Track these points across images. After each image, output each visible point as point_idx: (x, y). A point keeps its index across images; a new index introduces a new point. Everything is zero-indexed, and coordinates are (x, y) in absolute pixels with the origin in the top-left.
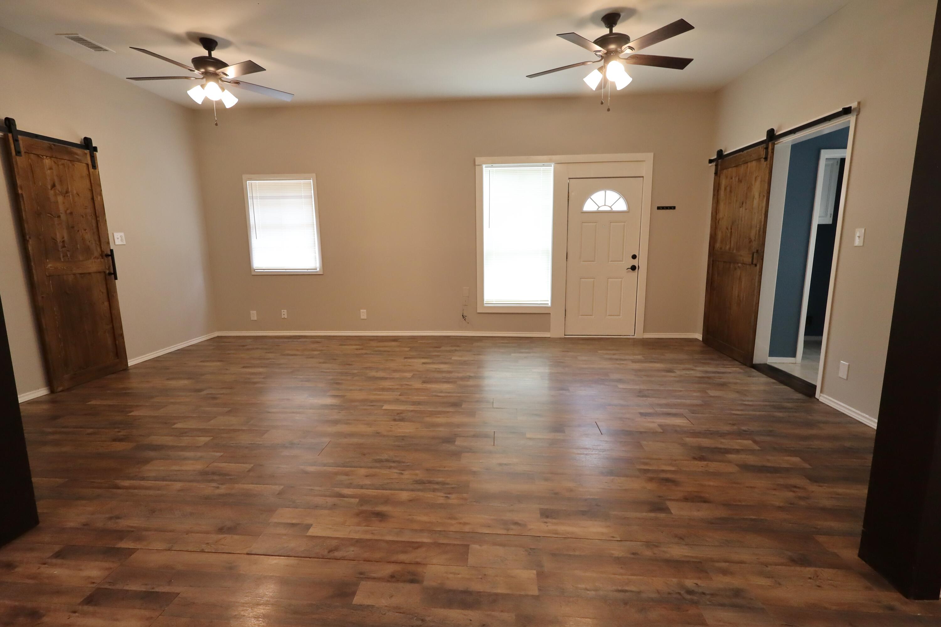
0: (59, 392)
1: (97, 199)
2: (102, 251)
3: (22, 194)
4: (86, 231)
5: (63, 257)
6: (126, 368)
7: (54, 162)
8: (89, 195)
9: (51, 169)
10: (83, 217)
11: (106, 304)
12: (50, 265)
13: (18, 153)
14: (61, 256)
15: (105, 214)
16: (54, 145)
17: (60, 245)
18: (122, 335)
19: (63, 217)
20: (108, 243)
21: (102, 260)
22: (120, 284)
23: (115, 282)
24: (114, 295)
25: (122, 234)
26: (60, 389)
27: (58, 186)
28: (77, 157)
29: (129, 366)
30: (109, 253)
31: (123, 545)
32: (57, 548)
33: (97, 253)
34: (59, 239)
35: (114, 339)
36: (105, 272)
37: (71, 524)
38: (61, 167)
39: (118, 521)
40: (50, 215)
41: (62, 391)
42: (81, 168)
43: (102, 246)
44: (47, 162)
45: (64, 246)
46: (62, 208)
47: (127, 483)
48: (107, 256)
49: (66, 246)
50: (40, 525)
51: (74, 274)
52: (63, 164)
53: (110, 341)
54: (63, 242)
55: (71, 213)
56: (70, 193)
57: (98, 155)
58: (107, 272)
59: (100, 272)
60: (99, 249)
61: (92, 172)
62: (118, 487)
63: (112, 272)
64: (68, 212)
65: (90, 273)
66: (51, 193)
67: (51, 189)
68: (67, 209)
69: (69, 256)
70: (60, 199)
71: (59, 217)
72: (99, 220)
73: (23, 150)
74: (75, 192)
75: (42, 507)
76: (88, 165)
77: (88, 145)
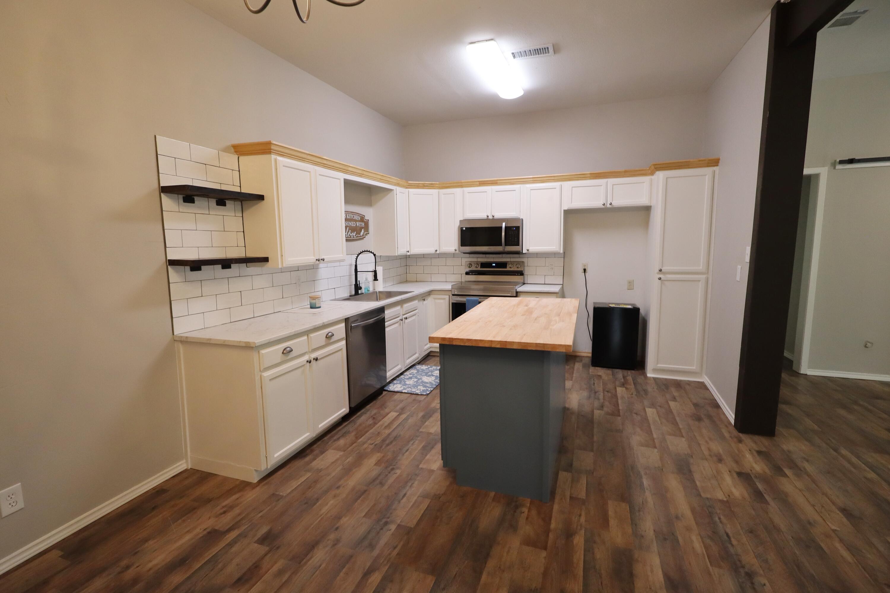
50: (774, 438)
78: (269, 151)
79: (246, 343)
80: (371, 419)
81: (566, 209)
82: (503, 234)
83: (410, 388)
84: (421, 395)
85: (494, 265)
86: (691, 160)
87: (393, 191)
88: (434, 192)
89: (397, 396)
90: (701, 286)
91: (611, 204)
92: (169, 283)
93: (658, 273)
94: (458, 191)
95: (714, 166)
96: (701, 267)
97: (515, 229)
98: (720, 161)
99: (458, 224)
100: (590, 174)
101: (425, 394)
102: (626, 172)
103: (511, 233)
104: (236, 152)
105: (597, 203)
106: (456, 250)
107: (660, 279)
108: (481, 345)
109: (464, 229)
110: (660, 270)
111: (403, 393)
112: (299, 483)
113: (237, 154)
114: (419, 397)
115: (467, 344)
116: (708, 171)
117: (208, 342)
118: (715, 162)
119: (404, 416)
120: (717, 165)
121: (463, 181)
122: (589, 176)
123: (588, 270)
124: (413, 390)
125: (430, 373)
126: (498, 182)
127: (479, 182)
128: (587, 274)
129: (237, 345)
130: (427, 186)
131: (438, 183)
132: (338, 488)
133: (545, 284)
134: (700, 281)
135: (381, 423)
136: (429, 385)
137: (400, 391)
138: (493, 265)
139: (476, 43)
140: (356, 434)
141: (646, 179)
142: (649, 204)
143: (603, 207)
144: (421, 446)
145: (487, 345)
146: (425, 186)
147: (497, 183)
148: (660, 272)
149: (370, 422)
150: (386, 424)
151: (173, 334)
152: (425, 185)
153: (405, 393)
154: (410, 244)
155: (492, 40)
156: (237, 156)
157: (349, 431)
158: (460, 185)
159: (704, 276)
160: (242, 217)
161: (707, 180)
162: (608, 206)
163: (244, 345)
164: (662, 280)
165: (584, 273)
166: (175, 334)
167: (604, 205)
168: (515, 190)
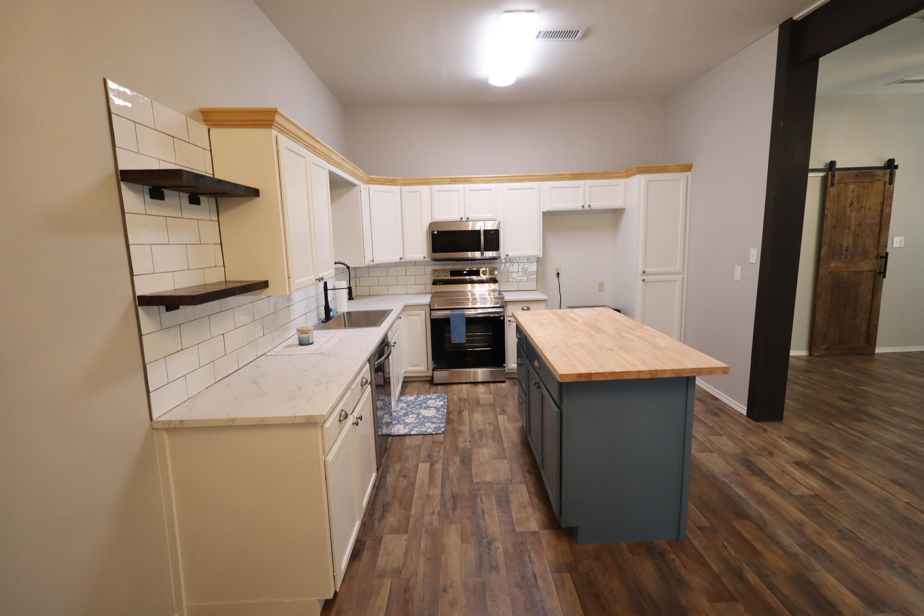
0: (815, 356)
1: (886, 210)
2: (878, 254)
3: (827, 214)
4: (869, 237)
5: (845, 258)
6: (872, 353)
7: (857, 185)
8: (879, 208)
9: (853, 191)
10: (869, 226)
11: (870, 297)
12: (832, 265)
13: (832, 185)
14: (843, 257)
15: (889, 222)
16: (861, 172)
17: (844, 249)
18: (876, 326)
19: (853, 228)
20: (886, 247)
21: (876, 261)
22: (887, 284)
23: (883, 279)
24: (879, 291)
25: (903, 238)
26: (817, 354)
27: (855, 205)
28: (877, 177)
29: (876, 352)
30: (884, 255)
31: (823, 452)
32: (788, 435)
33: (872, 256)
34: (845, 245)
35: (869, 327)
36: (875, 271)
37: (798, 429)
38: (861, 189)
39: (825, 440)
40: (843, 227)
41: (817, 356)
42: (879, 186)
43: (879, 249)
44: (852, 186)
45: (847, 250)
46: (853, 221)
47: (838, 425)
48: (882, 257)
49: (849, 250)
50: (783, 422)
51: (850, 272)
52: (864, 186)
53: (864, 328)
54: (848, 247)
55: (860, 224)
56: (863, 209)
57: (898, 172)
58: (878, 271)
59: (871, 271)
60: (876, 252)
61: (888, 188)
62: (831, 424)
63: (883, 271)
64: (858, 223)
65: (862, 272)
66: (849, 210)
67: (849, 207)
68: (858, 221)
69: (849, 257)
70: (854, 214)
71: (849, 228)
72: (883, 228)
73: (836, 182)
74: (868, 207)
75: (786, 414)
76: (885, 182)
77: (891, 165)
78: (271, 123)
79: (306, 417)
80: (401, 479)
81: (545, 211)
82: (482, 238)
83: (416, 427)
84: (436, 434)
85: (466, 272)
86: (670, 165)
87: (357, 187)
88: (396, 189)
89: (408, 440)
90: (678, 285)
91: (589, 206)
92: (140, 335)
93: (641, 275)
94: (425, 189)
95: (687, 171)
96: (678, 268)
97: (493, 232)
98: (693, 167)
99: (426, 226)
100: (569, 174)
101: (440, 432)
102: (603, 173)
103: (490, 236)
104: (205, 121)
105: (575, 205)
106: (425, 258)
107: (644, 280)
108: (627, 377)
109: (436, 233)
110: (644, 272)
111: (412, 435)
112: (386, 599)
113: (207, 124)
114: (436, 438)
116: (683, 175)
117: (230, 424)
118: (688, 168)
119: (439, 466)
120: (690, 171)
121: (431, 177)
122: (568, 176)
123: (561, 275)
124: (422, 429)
125: (424, 405)
126: (472, 179)
127: (450, 179)
128: (559, 278)
129: (290, 422)
130: (389, 182)
131: (400, 179)
132: (445, 590)
133: (518, 291)
134: (677, 281)
135: (418, 482)
136: (436, 420)
137: (406, 434)
138: (464, 272)
139: (514, 12)
140: (401, 504)
141: (621, 181)
142: (623, 207)
143: (582, 209)
144: (494, 503)
146: (386, 182)
147: (470, 181)
148: (644, 274)
149: (404, 483)
150: (427, 481)
151: (151, 419)
152: (387, 180)
153: (415, 435)
154: (373, 252)
155: (532, 11)
156: (206, 128)
157: (388, 502)
158: (427, 182)
159: (680, 276)
160: (218, 221)
161: (682, 184)
162: (586, 207)
163: (303, 421)
164: (646, 282)
165: (557, 277)
166: (154, 417)
167: (583, 207)
168: (491, 190)
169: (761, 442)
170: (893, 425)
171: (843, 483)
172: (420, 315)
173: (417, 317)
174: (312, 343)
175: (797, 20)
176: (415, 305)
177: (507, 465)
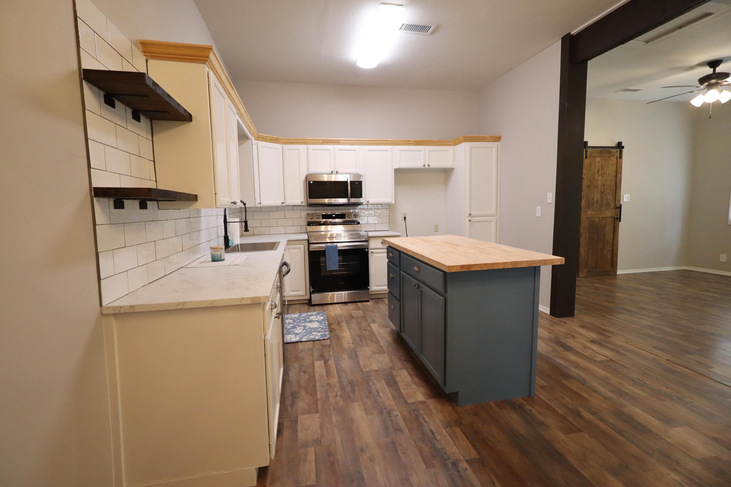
0: (581, 277)
1: (619, 176)
2: (615, 205)
3: (584, 177)
4: (609, 194)
5: (596, 208)
6: (615, 274)
7: (601, 159)
8: (615, 174)
9: (599, 162)
10: (609, 187)
11: (612, 235)
12: (589, 213)
13: (586, 157)
14: (595, 208)
15: (621, 184)
16: (603, 150)
17: (595, 202)
18: (617, 255)
19: (600, 187)
20: (620, 201)
21: (615, 210)
22: (622, 225)
23: (619, 223)
24: (617, 231)
25: (629, 195)
26: (582, 276)
27: (600, 171)
28: (613, 154)
29: (617, 274)
30: (619, 206)
31: (606, 333)
32: (581, 325)
33: (612, 206)
34: (595, 199)
35: (612, 256)
36: (614, 217)
37: (585, 320)
38: (604, 161)
39: (605, 326)
40: (594, 187)
41: (582, 277)
42: (613, 160)
43: (616, 202)
44: (598, 159)
45: (597, 203)
46: (600, 183)
47: (610, 317)
48: (618, 208)
49: (598, 202)
50: (574, 317)
51: (599, 218)
52: (605, 159)
53: (609, 257)
54: (597, 200)
55: (604, 185)
56: (605, 174)
57: (624, 150)
58: (616, 217)
59: (612, 217)
60: (614, 205)
61: (619, 161)
62: (606, 317)
63: (619, 217)
64: (603, 184)
65: (607, 218)
66: (597, 175)
67: (597, 173)
68: (602, 183)
69: (598, 208)
70: (600, 178)
71: (598, 187)
72: (617, 188)
73: (588, 156)
74: (608, 173)
75: (576, 312)
76: (617, 157)
77: (620, 146)
78: (206, 59)
79: (252, 299)
80: (302, 374)
81: (396, 168)
82: (349, 188)
83: (306, 335)
84: (324, 340)
85: (334, 216)
86: (486, 136)
88: (279, 146)
89: (300, 346)
90: (493, 224)
91: (429, 165)
92: (95, 224)
93: (468, 217)
94: (302, 147)
95: (498, 141)
96: (493, 212)
97: (358, 183)
98: (501, 139)
99: (303, 178)
100: (414, 141)
101: (327, 338)
102: (438, 141)
103: (355, 186)
104: (144, 52)
105: (419, 164)
106: (302, 203)
107: (470, 221)
109: (312, 182)
110: (470, 214)
111: (303, 342)
112: (314, 463)
113: (145, 55)
114: (324, 343)
115: (484, 268)
116: (495, 144)
117: (180, 307)
118: (498, 139)
119: (331, 362)
120: (499, 141)
121: (307, 138)
122: (413, 142)
123: (407, 219)
124: (311, 337)
125: (308, 320)
126: (341, 141)
127: (323, 140)
128: (406, 221)
129: (237, 304)
130: (273, 140)
131: (283, 138)
132: (362, 450)
133: (375, 231)
134: (493, 221)
135: (317, 375)
136: (321, 329)
137: (298, 341)
138: (333, 216)
139: (388, 4)
140: (307, 392)
141: (451, 148)
142: (453, 167)
143: (423, 167)
144: (385, 384)
145: (501, 267)
146: (271, 140)
147: (339, 143)
148: (470, 216)
149: (305, 377)
150: (324, 373)
151: (101, 305)
152: (272, 139)
153: (305, 341)
154: (260, 196)
155: (402, 5)
156: (144, 58)
157: (295, 392)
158: (305, 142)
159: (495, 218)
160: (153, 141)
161: (494, 150)
162: (426, 166)
163: (250, 302)
164: (472, 222)
165: (404, 221)
166: (104, 304)
167: (424, 166)
168: (355, 150)
169: (565, 330)
170: (642, 315)
171: (624, 351)
172: (299, 248)
173: (297, 250)
174: (223, 260)
175: (573, 35)
176: (296, 240)
177: (387, 357)
